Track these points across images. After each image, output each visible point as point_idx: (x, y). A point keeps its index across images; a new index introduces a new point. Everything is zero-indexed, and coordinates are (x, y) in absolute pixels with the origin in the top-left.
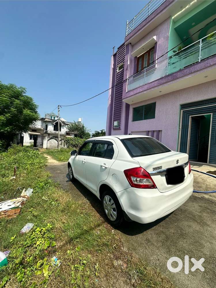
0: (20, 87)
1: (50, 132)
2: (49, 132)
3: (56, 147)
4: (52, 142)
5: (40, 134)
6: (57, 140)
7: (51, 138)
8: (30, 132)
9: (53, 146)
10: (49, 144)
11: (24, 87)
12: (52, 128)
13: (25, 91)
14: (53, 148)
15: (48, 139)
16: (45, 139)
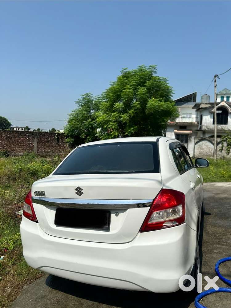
0: (149, 67)
1: (207, 127)
2: (204, 128)
3: (210, 156)
4: (204, 147)
5: (191, 132)
6: (212, 143)
7: (202, 139)
8: (176, 131)
9: (205, 154)
10: (197, 149)
11: (153, 65)
12: (210, 119)
13: (155, 70)
14: (206, 157)
15: (196, 140)
16: (191, 141)
